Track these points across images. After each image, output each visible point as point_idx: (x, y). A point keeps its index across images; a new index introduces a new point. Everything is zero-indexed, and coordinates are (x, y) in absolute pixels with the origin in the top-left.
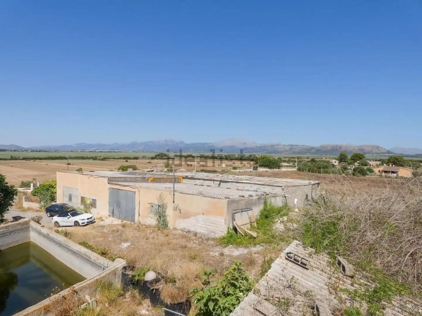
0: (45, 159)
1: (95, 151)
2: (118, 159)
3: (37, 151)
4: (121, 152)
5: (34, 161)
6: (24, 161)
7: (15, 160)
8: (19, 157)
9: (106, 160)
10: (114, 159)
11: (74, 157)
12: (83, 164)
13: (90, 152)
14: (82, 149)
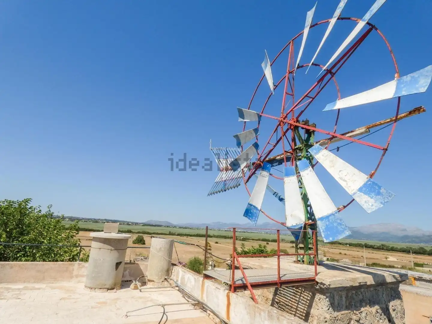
0: (194, 236)
1: (230, 230)
2: (257, 240)
3: (183, 228)
4: (254, 232)
5: (187, 238)
6: (179, 237)
7: (172, 235)
8: (175, 233)
9: (246, 241)
10: (253, 240)
11: (217, 236)
12: (228, 243)
13: (226, 231)
14: (218, 228)
